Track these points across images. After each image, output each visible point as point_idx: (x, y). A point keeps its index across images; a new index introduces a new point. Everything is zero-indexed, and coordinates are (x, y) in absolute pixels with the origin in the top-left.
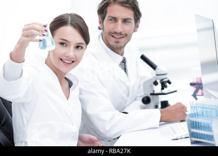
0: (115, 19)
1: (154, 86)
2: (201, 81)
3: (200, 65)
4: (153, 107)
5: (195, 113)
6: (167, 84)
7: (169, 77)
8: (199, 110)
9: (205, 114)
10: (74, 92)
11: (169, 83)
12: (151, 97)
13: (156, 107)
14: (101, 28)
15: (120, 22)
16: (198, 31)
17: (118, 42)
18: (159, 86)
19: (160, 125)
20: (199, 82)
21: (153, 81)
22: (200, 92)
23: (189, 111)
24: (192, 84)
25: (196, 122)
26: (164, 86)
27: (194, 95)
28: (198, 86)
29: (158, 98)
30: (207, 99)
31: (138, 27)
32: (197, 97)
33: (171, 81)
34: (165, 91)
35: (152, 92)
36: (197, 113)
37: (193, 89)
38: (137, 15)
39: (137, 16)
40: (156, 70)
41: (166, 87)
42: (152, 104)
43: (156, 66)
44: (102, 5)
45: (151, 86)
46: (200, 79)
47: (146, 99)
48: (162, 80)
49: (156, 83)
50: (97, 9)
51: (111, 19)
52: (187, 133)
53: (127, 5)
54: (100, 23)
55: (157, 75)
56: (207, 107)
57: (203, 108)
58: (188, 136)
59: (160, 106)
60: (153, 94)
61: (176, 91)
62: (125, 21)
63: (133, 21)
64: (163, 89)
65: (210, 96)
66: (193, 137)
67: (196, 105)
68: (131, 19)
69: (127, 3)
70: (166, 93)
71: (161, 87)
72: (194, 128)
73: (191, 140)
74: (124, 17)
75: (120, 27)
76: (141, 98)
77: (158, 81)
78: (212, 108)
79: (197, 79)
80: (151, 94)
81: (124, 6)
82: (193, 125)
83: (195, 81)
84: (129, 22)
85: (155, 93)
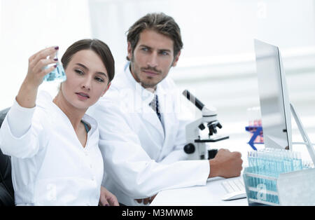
0: (149, 50)
1: (200, 130)
2: (260, 125)
3: (259, 102)
4: (199, 157)
5: (254, 167)
6: (217, 128)
7: (219, 119)
8: (260, 163)
9: (267, 168)
10: (93, 138)
11: (220, 127)
12: (196, 145)
13: (202, 157)
14: (130, 58)
15: (155, 53)
16: (258, 59)
17: (150, 78)
18: (207, 130)
19: (207, 182)
20: (258, 126)
21: (199, 124)
22: (258, 139)
23: (245, 164)
24: (248, 129)
25: (255, 179)
26: (212, 130)
27: (251, 143)
28: (256, 131)
29: (205, 145)
30: (269, 149)
31: (177, 60)
32: (255, 145)
33: (221, 124)
34: (214, 137)
35: (197, 138)
36: (258, 167)
37: (249, 135)
39: (177, 47)
40: (203, 109)
41: (215, 132)
42: (197, 153)
43: (203, 105)
44: (134, 30)
45: (196, 130)
46: (259, 122)
47: (189, 147)
48: (211, 123)
49: (202, 127)
50: (127, 33)
52: (243, 192)
53: (166, 33)
54: (129, 51)
55: (204, 116)
56: (270, 159)
57: (265, 160)
58: (246, 196)
59: (207, 156)
60: (198, 141)
61: (228, 138)
62: (161, 52)
63: (172, 54)
64: (211, 134)
65: (272, 145)
66: (251, 197)
68: (169, 51)
69: (166, 30)
70: (215, 139)
71: (209, 132)
72: (252, 186)
73: (249, 201)
74: (161, 48)
75: (154, 60)
76: (183, 147)
77: (206, 125)
78: (277, 160)
79: (255, 122)
80: (196, 141)
81: (162, 33)
82: (252, 182)
83: (252, 124)
84: (167, 54)
85: (201, 139)
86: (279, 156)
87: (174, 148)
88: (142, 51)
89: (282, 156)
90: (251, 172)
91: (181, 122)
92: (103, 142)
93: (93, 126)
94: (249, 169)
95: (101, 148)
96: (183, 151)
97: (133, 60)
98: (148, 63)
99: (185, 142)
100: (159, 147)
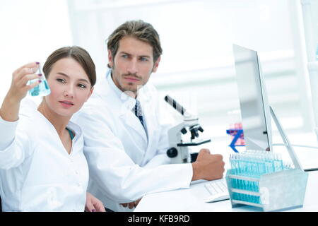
0: (128, 56)
1: (182, 134)
2: (240, 127)
3: (239, 105)
4: (181, 161)
5: (236, 169)
6: (199, 132)
7: (201, 123)
8: (242, 165)
9: (249, 169)
10: (78, 145)
11: (202, 130)
12: (178, 149)
13: (185, 161)
14: (111, 65)
15: (135, 59)
16: (237, 63)
17: (131, 84)
18: (189, 134)
19: (191, 185)
20: (238, 129)
21: (181, 128)
22: (239, 141)
23: (227, 167)
24: (228, 132)
25: (238, 180)
26: (194, 134)
27: (232, 146)
28: (237, 134)
29: (187, 149)
30: (251, 151)
31: (157, 65)
32: (236, 148)
33: (203, 128)
34: (196, 140)
35: (179, 142)
36: (240, 169)
37: (230, 138)
38: (157, 51)
40: (185, 114)
41: (197, 135)
42: (180, 157)
43: (185, 110)
44: (113, 38)
45: (178, 135)
46: (240, 124)
47: (171, 151)
48: (192, 127)
49: (184, 131)
51: (124, 56)
52: (226, 194)
53: (145, 39)
54: (110, 59)
55: (185, 120)
56: (252, 161)
57: (247, 162)
58: (229, 197)
59: (189, 159)
60: (180, 145)
61: (209, 141)
62: (141, 58)
63: (151, 59)
64: (193, 138)
66: (234, 199)
67: (238, 159)
68: (149, 57)
69: (145, 37)
70: (196, 143)
71: (191, 136)
72: (235, 187)
73: (232, 202)
74: (141, 55)
77: (187, 129)
78: (259, 162)
79: (235, 125)
80: (178, 145)
81: (141, 40)
82: (234, 184)
83: (233, 127)
84: (147, 60)
85: (184, 143)
86: (260, 157)
87: (157, 153)
88: (122, 58)
89: (263, 157)
90: (234, 174)
91: (164, 127)
92: (88, 148)
93: (77, 132)
94: (231, 172)
95: (86, 154)
96: (166, 155)
97: (113, 67)
98: (128, 70)
99: (168, 146)
100: (142, 152)
